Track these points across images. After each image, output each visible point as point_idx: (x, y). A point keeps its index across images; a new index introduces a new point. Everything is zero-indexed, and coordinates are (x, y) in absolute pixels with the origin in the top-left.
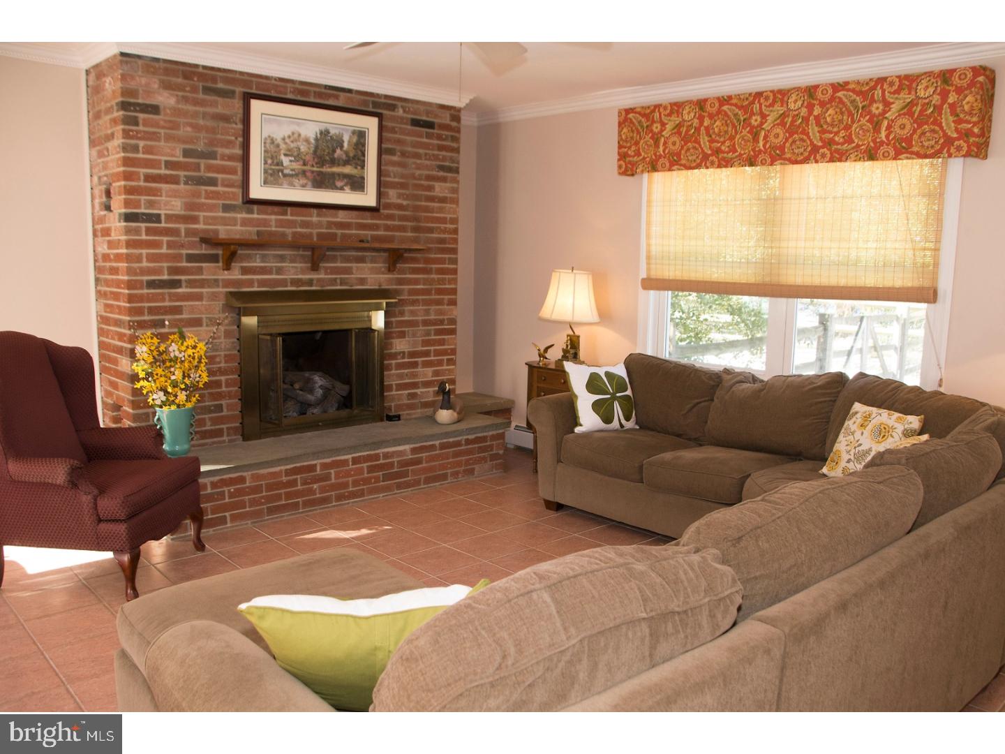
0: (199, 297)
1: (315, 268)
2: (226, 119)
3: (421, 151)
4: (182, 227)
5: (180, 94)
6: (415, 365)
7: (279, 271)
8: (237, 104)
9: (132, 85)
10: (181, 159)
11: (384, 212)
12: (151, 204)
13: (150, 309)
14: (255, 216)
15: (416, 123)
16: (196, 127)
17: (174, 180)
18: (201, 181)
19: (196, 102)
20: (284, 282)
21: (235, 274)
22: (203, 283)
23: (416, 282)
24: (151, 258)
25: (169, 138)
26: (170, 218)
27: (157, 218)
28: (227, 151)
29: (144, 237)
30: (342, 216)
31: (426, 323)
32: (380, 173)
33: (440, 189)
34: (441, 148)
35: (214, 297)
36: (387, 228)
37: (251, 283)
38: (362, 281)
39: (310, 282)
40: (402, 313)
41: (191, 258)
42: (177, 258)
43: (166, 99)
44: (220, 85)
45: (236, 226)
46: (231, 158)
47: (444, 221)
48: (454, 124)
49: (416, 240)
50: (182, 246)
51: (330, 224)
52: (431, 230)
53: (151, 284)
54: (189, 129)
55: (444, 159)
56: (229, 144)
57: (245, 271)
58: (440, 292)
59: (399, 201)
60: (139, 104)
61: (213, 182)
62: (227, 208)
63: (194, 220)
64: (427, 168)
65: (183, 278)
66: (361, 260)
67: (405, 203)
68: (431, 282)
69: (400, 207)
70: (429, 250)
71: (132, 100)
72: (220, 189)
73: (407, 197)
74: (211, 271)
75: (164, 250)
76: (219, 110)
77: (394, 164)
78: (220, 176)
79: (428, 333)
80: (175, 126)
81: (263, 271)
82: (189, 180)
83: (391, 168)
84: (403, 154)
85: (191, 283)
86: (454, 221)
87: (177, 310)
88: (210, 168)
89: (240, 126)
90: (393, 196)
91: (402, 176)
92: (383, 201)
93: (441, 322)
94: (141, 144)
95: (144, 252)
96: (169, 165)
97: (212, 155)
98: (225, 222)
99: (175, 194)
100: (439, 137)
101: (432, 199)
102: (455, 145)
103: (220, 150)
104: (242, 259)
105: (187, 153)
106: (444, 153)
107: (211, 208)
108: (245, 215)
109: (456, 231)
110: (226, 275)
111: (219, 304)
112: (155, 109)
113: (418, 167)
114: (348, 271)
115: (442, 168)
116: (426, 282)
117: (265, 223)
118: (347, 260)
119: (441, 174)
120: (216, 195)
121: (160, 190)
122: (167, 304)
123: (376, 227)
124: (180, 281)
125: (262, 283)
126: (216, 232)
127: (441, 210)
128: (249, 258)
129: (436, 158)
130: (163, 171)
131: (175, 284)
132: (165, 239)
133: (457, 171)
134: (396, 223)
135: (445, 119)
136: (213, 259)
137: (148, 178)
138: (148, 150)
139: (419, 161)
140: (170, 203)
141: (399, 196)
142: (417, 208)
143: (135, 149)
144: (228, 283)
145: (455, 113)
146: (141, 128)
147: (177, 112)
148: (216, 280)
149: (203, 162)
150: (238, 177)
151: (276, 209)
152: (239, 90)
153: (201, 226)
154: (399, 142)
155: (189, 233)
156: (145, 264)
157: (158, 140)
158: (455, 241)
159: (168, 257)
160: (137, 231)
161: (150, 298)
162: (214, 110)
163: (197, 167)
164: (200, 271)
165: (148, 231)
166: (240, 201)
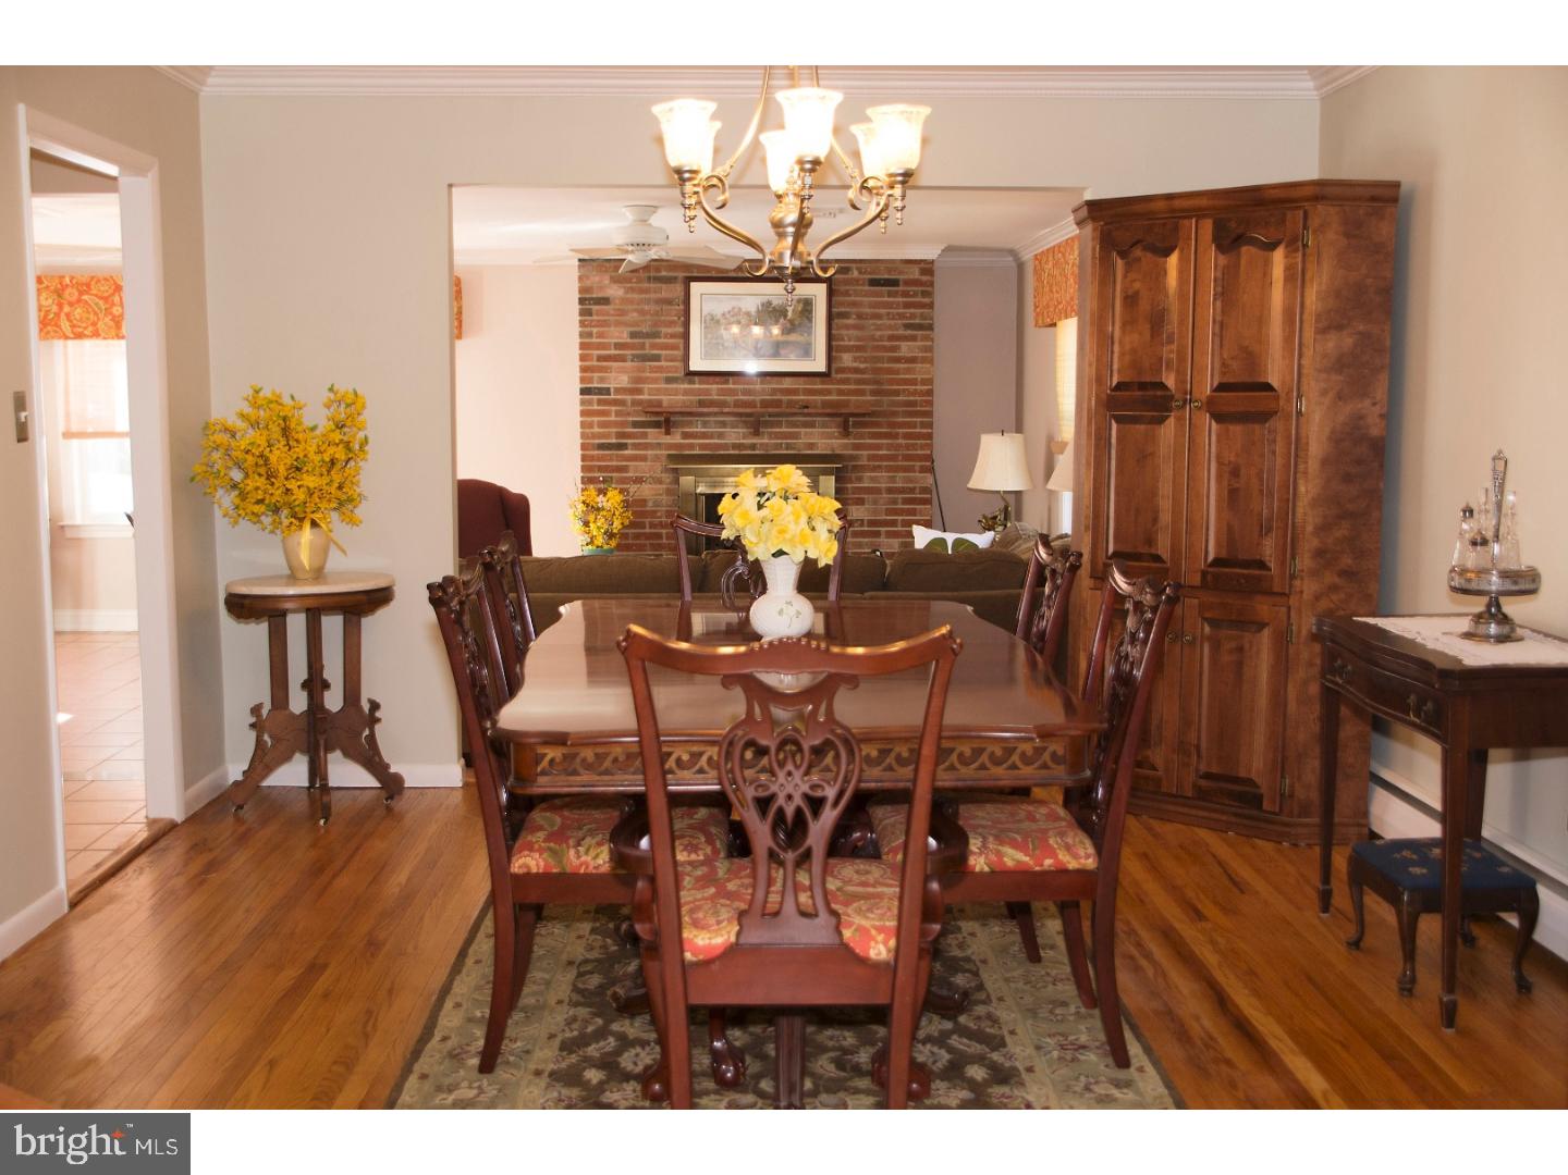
0: (643, 458)
1: (757, 433)
2: (669, 302)
3: (883, 311)
4: (628, 398)
5: (629, 285)
6: (877, 534)
7: (721, 435)
8: (679, 289)
9: (588, 283)
10: (629, 340)
11: (834, 375)
12: (602, 380)
13: (602, 467)
14: (697, 386)
15: (873, 283)
16: (642, 312)
17: (622, 359)
18: (645, 358)
19: (642, 291)
20: (725, 446)
21: (676, 438)
22: (646, 446)
23: (878, 447)
24: (602, 425)
25: (618, 324)
26: (618, 391)
27: (607, 391)
28: (670, 330)
29: (596, 407)
30: (787, 383)
31: (890, 490)
32: (830, 337)
33: (905, 349)
34: (907, 305)
35: (656, 458)
36: (840, 392)
37: (692, 446)
38: (811, 446)
39: (753, 447)
40: (860, 479)
41: (635, 424)
42: (623, 424)
43: (615, 292)
44: (664, 273)
45: (675, 396)
46: (673, 336)
47: (913, 382)
48: (924, 278)
49: (877, 403)
50: (629, 414)
51: (774, 391)
52: (897, 393)
53: (601, 447)
54: (635, 314)
55: (913, 316)
56: (671, 324)
57: (686, 436)
58: (908, 458)
59: (855, 365)
60: (592, 299)
61: (657, 358)
62: (669, 380)
63: (639, 391)
64: (890, 327)
65: (629, 441)
66: (812, 425)
67: (862, 366)
68: (900, 446)
69: (856, 370)
70: (894, 414)
71: (588, 296)
72: (663, 363)
73: (865, 360)
74: (654, 436)
75: (613, 418)
76: (664, 295)
77: (847, 327)
78: (663, 353)
79: (894, 502)
80: (622, 313)
81: (704, 436)
82: (635, 358)
83: (844, 332)
84: (860, 316)
85: (636, 446)
86: (930, 381)
87: (625, 469)
88: (653, 346)
89: (682, 307)
90: (847, 360)
91: (859, 339)
92: (834, 366)
93: (912, 490)
94: (595, 330)
95: (596, 419)
96: (618, 346)
97: (656, 335)
98: (667, 392)
99: (622, 371)
100: (905, 294)
101: (898, 360)
102: (926, 300)
103: (664, 330)
104: (683, 424)
105: (633, 335)
106: (912, 310)
107: (655, 381)
108: (686, 386)
109: (930, 393)
110: (668, 440)
111: (658, 467)
112: (605, 301)
113: (879, 328)
114: (796, 436)
115: (907, 326)
116: (889, 447)
117: (707, 392)
118: (794, 425)
119: (909, 332)
120: (660, 369)
121: (610, 368)
122: (614, 463)
123: (829, 392)
124: (626, 444)
125: (702, 447)
126: (658, 401)
127: (908, 371)
128: (690, 424)
129: (902, 316)
130: (613, 352)
131: (623, 446)
132: (614, 408)
133: (930, 327)
134: (853, 387)
135: (915, 273)
136: (657, 425)
137: (600, 358)
138: (600, 335)
139: (879, 322)
140: (618, 378)
141: (855, 359)
142: (877, 371)
143: (590, 335)
144: (670, 446)
145: (927, 267)
146: (595, 317)
147: (624, 301)
148: (659, 444)
149: (648, 341)
150: (679, 353)
151: (718, 379)
152: (681, 275)
153: (645, 397)
154: (854, 304)
155: (634, 403)
156: (596, 430)
157: (609, 326)
158: (930, 403)
159: (616, 424)
160: (590, 402)
161: (600, 458)
162: (659, 295)
163: (643, 346)
164: (645, 435)
165: (600, 402)
166: (681, 374)
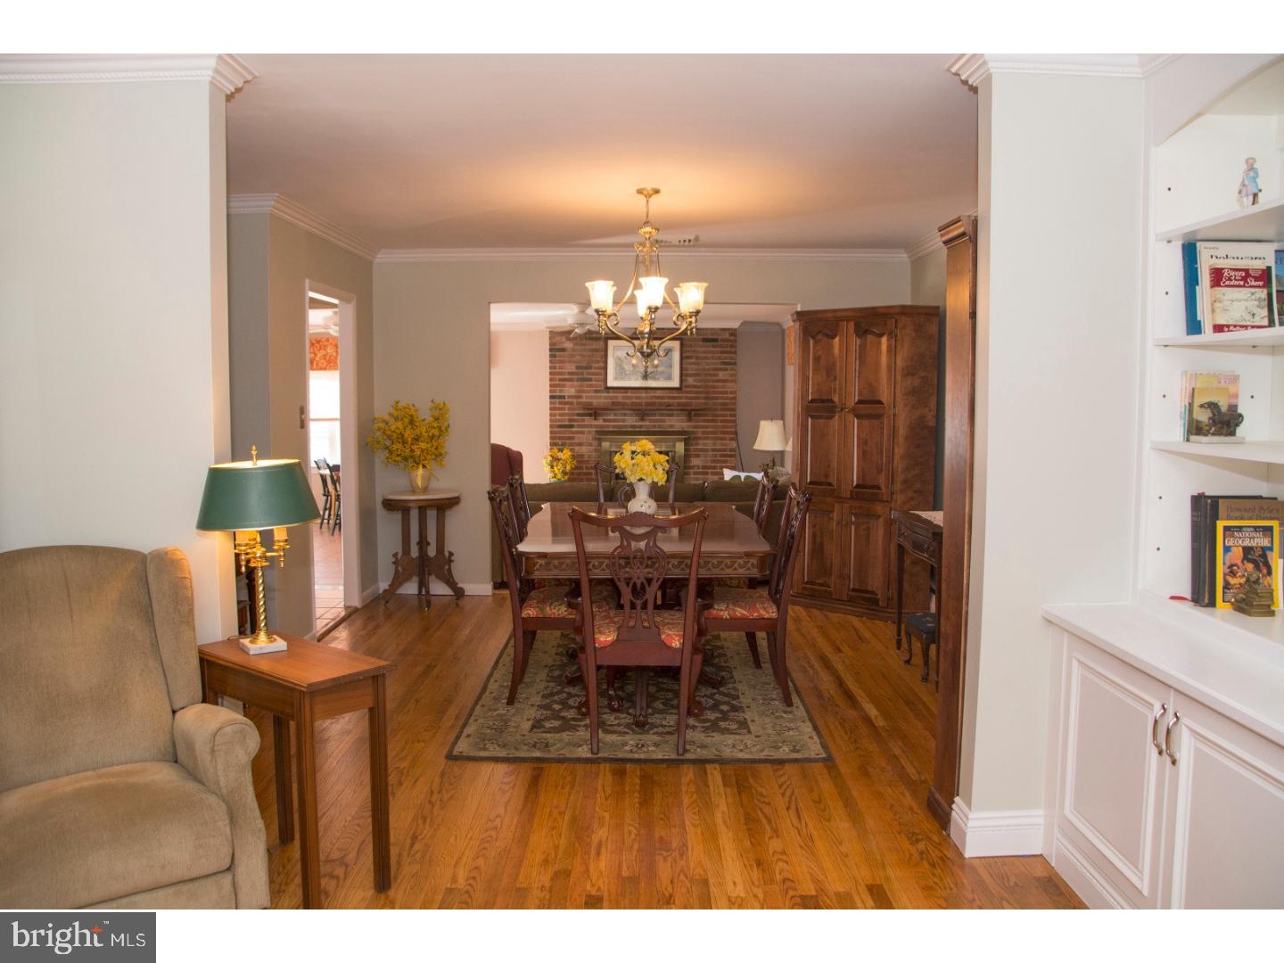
0: (583, 433)
1: (642, 420)
2: (597, 350)
3: (709, 355)
4: (575, 400)
5: (576, 343)
6: (707, 473)
7: (624, 421)
8: (601, 343)
9: (554, 341)
10: (575, 371)
11: (684, 389)
12: (561, 391)
14: (611, 395)
15: (705, 340)
16: (582, 356)
17: (571, 380)
18: (584, 380)
19: (582, 345)
20: (625, 426)
21: (600, 422)
22: (584, 426)
23: (707, 427)
24: (560, 415)
25: (569, 362)
26: (570, 397)
27: (564, 397)
28: (597, 365)
29: (558, 406)
30: (659, 393)
31: (713, 450)
32: (682, 369)
33: (721, 375)
34: (722, 352)
35: (590, 432)
36: (687, 398)
37: (608, 426)
38: (671, 426)
39: (641, 426)
40: (697, 444)
41: (578, 415)
42: (572, 415)
43: (569, 345)
45: (600, 400)
46: (599, 368)
47: (726, 392)
48: (732, 338)
49: (706, 404)
50: (575, 409)
51: (652, 397)
52: (717, 398)
53: (560, 426)
54: (579, 357)
55: (726, 358)
56: (598, 362)
57: (605, 421)
58: (723, 433)
59: (695, 384)
60: (556, 349)
61: (590, 380)
62: (596, 391)
63: (581, 397)
64: (714, 364)
65: (575, 423)
66: (672, 415)
67: (699, 384)
68: (718, 427)
69: (695, 386)
70: (715, 409)
71: (554, 347)
72: (594, 383)
73: (700, 381)
74: (588, 420)
75: (567, 411)
76: (594, 347)
77: (691, 364)
78: (593, 377)
79: (716, 456)
80: (573, 356)
81: (614, 421)
82: (579, 380)
83: (690, 366)
84: (697, 358)
85: (579, 426)
86: (734, 392)
87: (573, 438)
88: (588, 374)
89: (603, 353)
90: (690, 381)
91: (697, 370)
92: (684, 384)
93: (725, 450)
94: (558, 365)
95: (558, 412)
96: (570, 373)
97: (590, 368)
98: (595, 398)
99: (572, 386)
100: (721, 346)
101: (718, 381)
102: (733, 350)
103: (593, 365)
104: (603, 415)
105: (577, 368)
106: (725, 355)
107: (589, 392)
108: (605, 395)
109: (735, 398)
110: (596, 423)
111: (590, 437)
112: (563, 350)
113: (708, 364)
114: (664, 421)
115: (722, 363)
116: (713, 427)
117: (616, 397)
118: (662, 415)
119: (724, 366)
120: (591, 386)
121: (566, 385)
122: (567, 435)
123: (681, 398)
124: (574, 425)
125: (614, 426)
126: (591, 403)
127: (723, 387)
128: (607, 415)
129: (719, 358)
130: (567, 377)
131: (572, 426)
132: (567, 406)
133: (735, 364)
134: (693, 395)
135: (727, 336)
136: (590, 415)
137: (560, 380)
138: (561, 368)
139: (708, 361)
140: (570, 391)
141: (695, 381)
142: (707, 387)
143: (555, 368)
144: (596, 426)
145: (733, 332)
146: (558, 358)
147: (574, 350)
148: (591, 425)
149: (585, 371)
150: (602, 377)
151: (622, 391)
152: (603, 337)
153: (584, 400)
154: (694, 351)
155: (578, 403)
156: (558, 417)
157: (565, 363)
158: (735, 404)
159: (568, 415)
160: (554, 403)
161: (560, 433)
162: (591, 347)
163: (582, 374)
164: (584, 420)
165: (560, 403)
166: (602, 388)
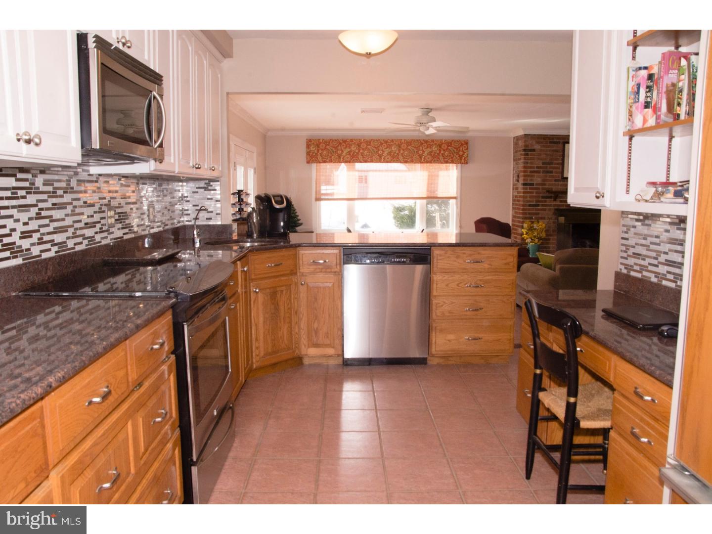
0: (545, 210)
2: (557, 151)
4: (541, 187)
5: (542, 144)
8: (561, 145)
9: (527, 144)
10: (542, 165)
12: (531, 180)
13: (529, 213)
16: (547, 155)
17: (539, 172)
18: (548, 172)
19: (547, 147)
21: (558, 203)
22: (546, 205)
24: (530, 197)
25: (538, 159)
26: (537, 184)
27: (533, 184)
28: (557, 162)
29: (528, 190)
35: (550, 210)
37: (563, 206)
41: (543, 197)
42: (538, 197)
43: (537, 147)
44: (555, 140)
45: (558, 187)
46: (558, 164)
50: (541, 193)
53: (530, 205)
54: (544, 155)
56: (556, 159)
57: (561, 201)
60: (529, 149)
61: (551, 172)
62: (556, 181)
63: (545, 185)
65: (540, 203)
71: (527, 148)
72: (554, 174)
74: (549, 201)
75: (534, 195)
76: (555, 148)
78: (554, 170)
80: (540, 155)
82: (543, 172)
85: (543, 205)
87: (538, 214)
88: (550, 168)
89: (562, 153)
94: (529, 161)
95: (528, 195)
96: (538, 167)
97: (552, 163)
98: (555, 185)
99: (539, 177)
103: (555, 162)
104: (560, 197)
105: (543, 163)
107: (551, 181)
108: (562, 183)
110: (555, 203)
111: (551, 212)
112: (534, 150)
120: (552, 176)
121: (534, 175)
122: (534, 212)
124: (539, 205)
125: (566, 205)
126: (552, 188)
128: (562, 197)
130: (536, 170)
131: (538, 205)
132: (535, 191)
136: (550, 197)
137: (531, 172)
138: (531, 163)
140: (537, 179)
143: (527, 163)
144: (554, 206)
146: (529, 156)
147: (541, 150)
148: (551, 205)
149: (548, 166)
150: (560, 170)
152: (561, 141)
153: (547, 187)
155: (543, 189)
156: (528, 199)
157: (535, 160)
159: (536, 197)
160: (526, 189)
161: (529, 210)
162: (553, 149)
163: (546, 168)
164: (545, 201)
165: (530, 189)
166: (560, 178)
